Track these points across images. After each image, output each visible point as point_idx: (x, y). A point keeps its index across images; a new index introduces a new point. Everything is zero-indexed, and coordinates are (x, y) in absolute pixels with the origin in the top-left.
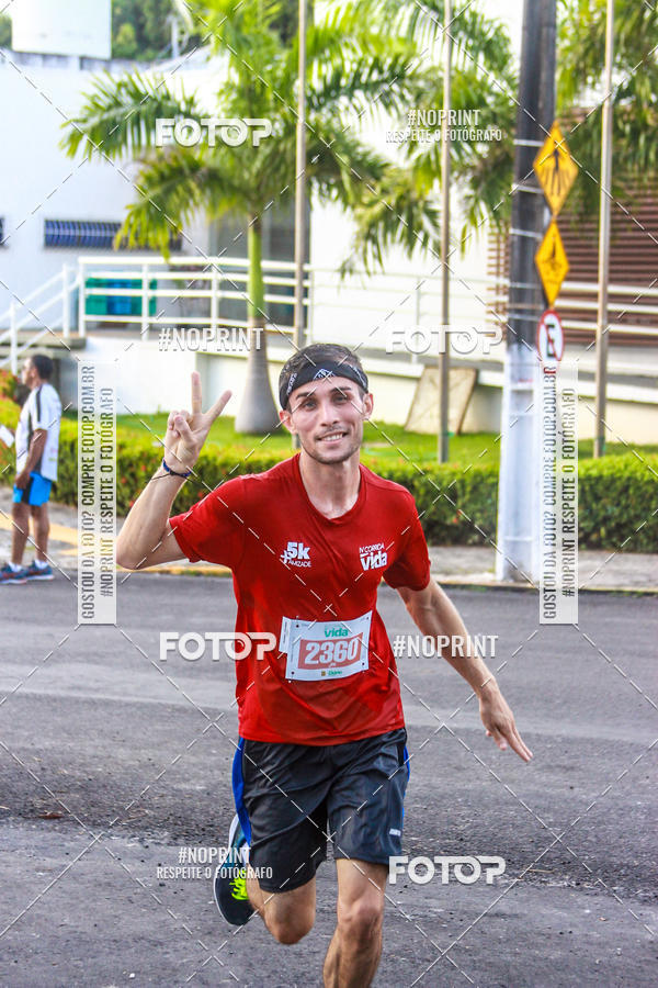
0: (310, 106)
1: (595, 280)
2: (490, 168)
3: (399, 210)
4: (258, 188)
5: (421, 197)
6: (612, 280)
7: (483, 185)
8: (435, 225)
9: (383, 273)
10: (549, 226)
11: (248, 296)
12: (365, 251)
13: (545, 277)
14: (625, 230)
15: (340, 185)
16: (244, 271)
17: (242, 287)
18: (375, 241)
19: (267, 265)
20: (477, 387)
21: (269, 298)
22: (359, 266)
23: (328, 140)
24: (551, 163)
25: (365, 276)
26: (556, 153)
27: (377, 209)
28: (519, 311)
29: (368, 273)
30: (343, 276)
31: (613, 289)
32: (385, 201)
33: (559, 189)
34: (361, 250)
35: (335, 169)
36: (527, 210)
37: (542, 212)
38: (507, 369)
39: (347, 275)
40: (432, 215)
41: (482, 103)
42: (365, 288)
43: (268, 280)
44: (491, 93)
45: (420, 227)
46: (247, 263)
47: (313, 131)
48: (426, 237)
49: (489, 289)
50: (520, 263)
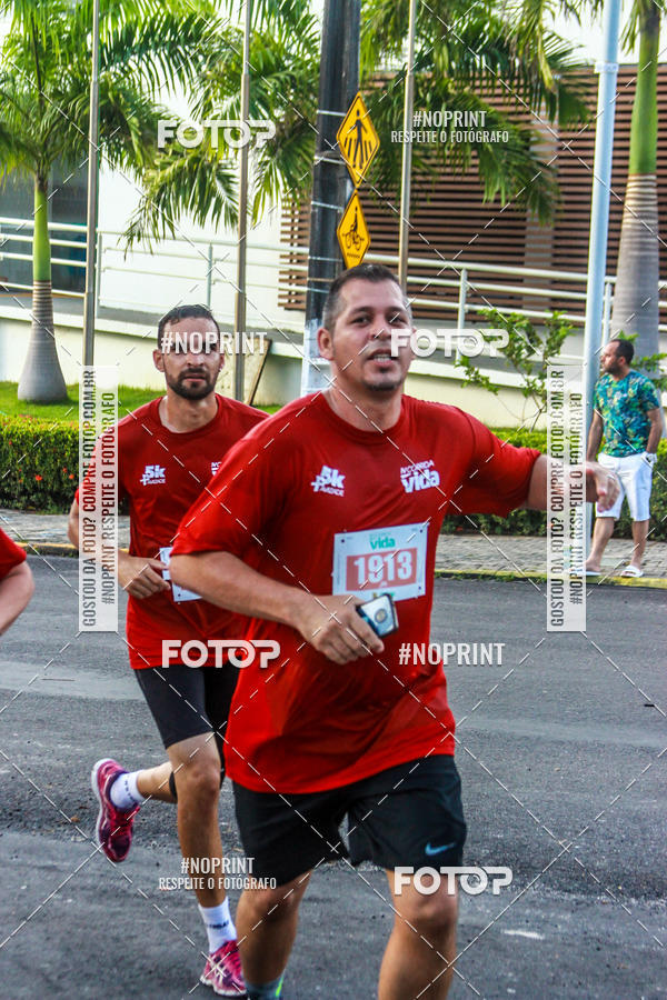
0: (102, 63)
1: (396, 251)
2: (286, 134)
3: (192, 174)
4: (45, 146)
5: (215, 159)
6: (412, 252)
7: (280, 151)
8: (229, 191)
9: (174, 238)
10: (351, 198)
11: (32, 258)
12: (155, 214)
13: (346, 251)
14: (424, 200)
15: (129, 146)
16: (30, 232)
17: (26, 248)
18: (165, 205)
19: (52, 226)
20: (270, 357)
21: (54, 260)
22: (148, 231)
23: (117, 98)
24: (354, 135)
25: (153, 241)
26: (359, 124)
27: (169, 171)
28: (319, 285)
29: (157, 237)
30: (131, 240)
31: (411, 261)
32: (177, 164)
33: (362, 161)
34: (150, 214)
35: (126, 130)
36: (329, 181)
37: (344, 185)
38: (306, 342)
39: (135, 238)
40: (226, 180)
41: (280, 66)
42: (152, 253)
43: (53, 242)
44: (289, 57)
45: (213, 192)
46: (32, 223)
47: (104, 89)
48: (219, 203)
49: (282, 257)
50: (320, 236)
